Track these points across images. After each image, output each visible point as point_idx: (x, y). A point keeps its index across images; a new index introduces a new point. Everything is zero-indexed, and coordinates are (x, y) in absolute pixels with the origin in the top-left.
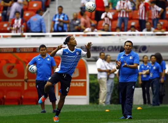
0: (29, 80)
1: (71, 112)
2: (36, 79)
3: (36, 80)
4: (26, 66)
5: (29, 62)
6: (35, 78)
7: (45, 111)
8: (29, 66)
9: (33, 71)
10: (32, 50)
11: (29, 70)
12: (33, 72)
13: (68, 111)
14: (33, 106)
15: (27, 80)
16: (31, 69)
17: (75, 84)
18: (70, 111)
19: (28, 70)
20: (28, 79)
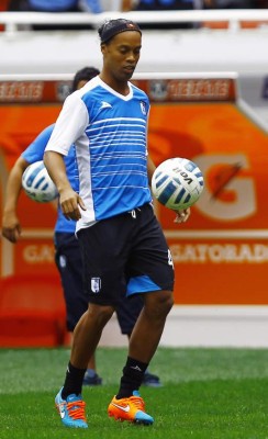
0: (26, 233)
1: (218, 381)
2: (56, 229)
3: (58, 234)
4: (12, 165)
5: (24, 147)
6: (51, 225)
7: (96, 376)
8: (25, 166)
9: (44, 189)
10: (38, 94)
11: (24, 184)
12: (44, 195)
13: (204, 378)
14: (41, 354)
15: (17, 234)
16: (31, 179)
17: (238, 253)
18: (213, 376)
19: (21, 188)
20: (18, 227)
